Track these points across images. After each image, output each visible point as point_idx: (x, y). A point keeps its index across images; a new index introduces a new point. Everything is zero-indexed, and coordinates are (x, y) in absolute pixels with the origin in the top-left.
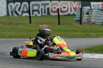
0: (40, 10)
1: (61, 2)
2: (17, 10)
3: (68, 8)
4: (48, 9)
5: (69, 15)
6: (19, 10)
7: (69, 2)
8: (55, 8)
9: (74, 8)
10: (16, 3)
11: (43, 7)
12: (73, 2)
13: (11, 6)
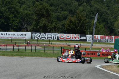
0: (52, 37)
1: (66, 34)
2: (38, 37)
3: (71, 37)
4: (58, 37)
5: (71, 40)
6: (39, 36)
7: (71, 34)
8: (62, 37)
9: (74, 37)
10: (37, 34)
11: (54, 36)
12: (74, 35)
13: (34, 35)
